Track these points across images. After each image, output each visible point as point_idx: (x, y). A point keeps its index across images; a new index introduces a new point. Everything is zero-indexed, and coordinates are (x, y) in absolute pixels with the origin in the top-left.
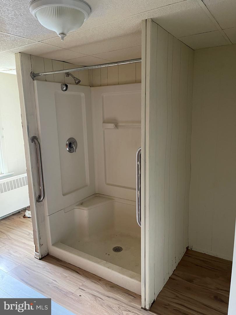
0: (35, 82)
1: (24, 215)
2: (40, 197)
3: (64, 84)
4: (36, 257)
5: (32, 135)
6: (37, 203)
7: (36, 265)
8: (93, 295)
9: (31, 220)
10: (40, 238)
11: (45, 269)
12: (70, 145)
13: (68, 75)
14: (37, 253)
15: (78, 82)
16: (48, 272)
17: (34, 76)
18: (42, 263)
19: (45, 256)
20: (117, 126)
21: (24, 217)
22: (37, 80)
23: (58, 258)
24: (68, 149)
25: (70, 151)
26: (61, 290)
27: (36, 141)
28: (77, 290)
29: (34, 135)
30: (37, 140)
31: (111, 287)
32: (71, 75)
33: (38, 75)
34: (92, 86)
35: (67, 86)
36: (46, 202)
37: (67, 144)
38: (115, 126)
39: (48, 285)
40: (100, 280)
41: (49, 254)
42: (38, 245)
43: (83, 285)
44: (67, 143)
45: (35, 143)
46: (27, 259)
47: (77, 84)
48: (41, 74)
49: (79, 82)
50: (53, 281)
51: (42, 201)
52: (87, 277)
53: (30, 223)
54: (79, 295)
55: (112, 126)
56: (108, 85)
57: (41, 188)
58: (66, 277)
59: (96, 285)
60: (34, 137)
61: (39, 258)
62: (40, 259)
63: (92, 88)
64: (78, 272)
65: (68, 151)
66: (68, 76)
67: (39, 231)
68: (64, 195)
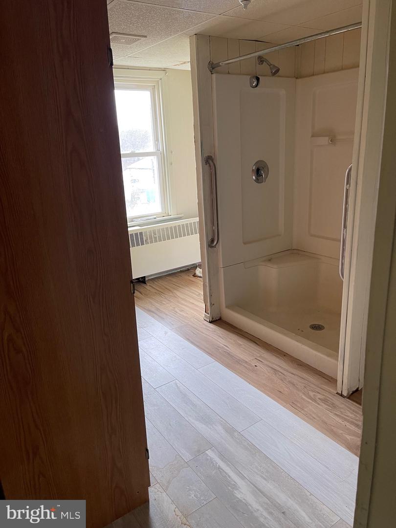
0: (214, 76)
1: (194, 273)
2: (212, 241)
3: (254, 77)
4: (205, 318)
5: (206, 155)
6: (209, 248)
7: (205, 327)
8: (272, 368)
9: (202, 280)
10: (211, 296)
11: (215, 333)
12: (258, 172)
13: (261, 61)
14: (206, 314)
15: (276, 72)
16: (219, 336)
17: (213, 67)
18: (211, 325)
19: (217, 320)
20: (333, 141)
21: (195, 275)
22: (217, 73)
23: (232, 324)
24: (254, 177)
25: (257, 180)
26: (232, 356)
27: (211, 162)
28: (253, 360)
29: (209, 155)
30: (213, 162)
31: (298, 365)
32: (266, 61)
33: (218, 65)
34: (298, 77)
35: (258, 79)
36: (220, 248)
37: (253, 170)
38: (331, 141)
39: (218, 349)
40: (285, 355)
41: (222, 318)
42: (209, 304)
43: (260, 357)
44: (254, 168)
45: (210, 166)
46: (195, 320)
47: (274, 74)
48: (222, 64)
49: (278, 70)
50: (224, 346)
51: (215, 247)
52: (268, 349)
53: (200, 282)
54: (254, 365)
55: (325, 140)
56: (324, 73)
57: (215, 228)
58: (241, 345)
59: (278, 360)
60: (209, 156)
61: (208, 321)
62: (210, 322)
63: (299, 80)
64: (257, 342)
65: (255, 180)
66: (262, 64)
67: (210, 286)
68: (245, 243)
